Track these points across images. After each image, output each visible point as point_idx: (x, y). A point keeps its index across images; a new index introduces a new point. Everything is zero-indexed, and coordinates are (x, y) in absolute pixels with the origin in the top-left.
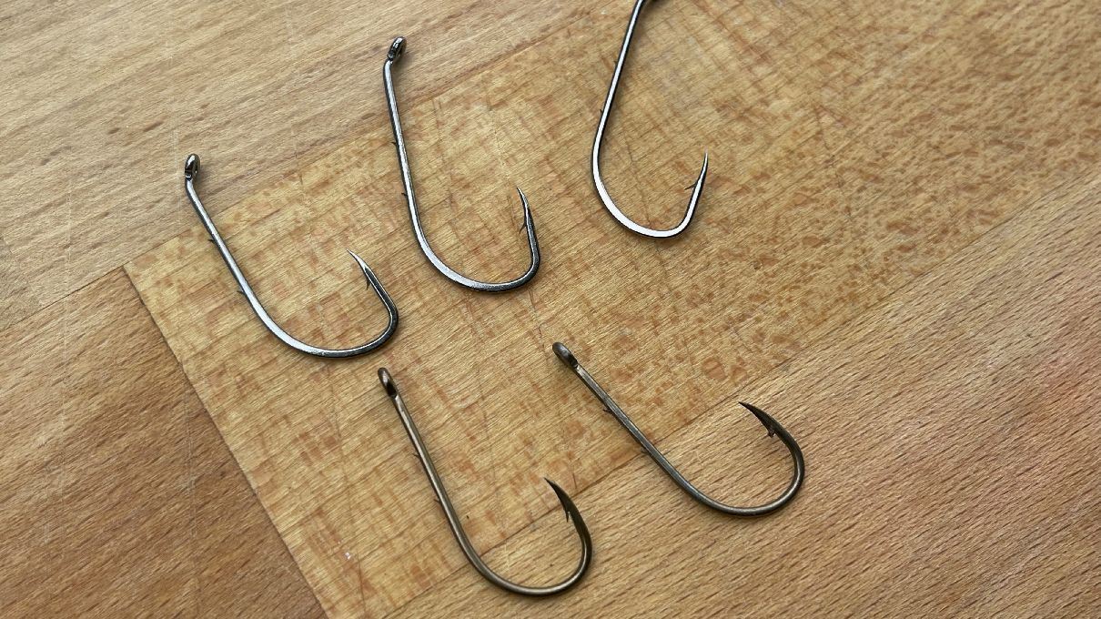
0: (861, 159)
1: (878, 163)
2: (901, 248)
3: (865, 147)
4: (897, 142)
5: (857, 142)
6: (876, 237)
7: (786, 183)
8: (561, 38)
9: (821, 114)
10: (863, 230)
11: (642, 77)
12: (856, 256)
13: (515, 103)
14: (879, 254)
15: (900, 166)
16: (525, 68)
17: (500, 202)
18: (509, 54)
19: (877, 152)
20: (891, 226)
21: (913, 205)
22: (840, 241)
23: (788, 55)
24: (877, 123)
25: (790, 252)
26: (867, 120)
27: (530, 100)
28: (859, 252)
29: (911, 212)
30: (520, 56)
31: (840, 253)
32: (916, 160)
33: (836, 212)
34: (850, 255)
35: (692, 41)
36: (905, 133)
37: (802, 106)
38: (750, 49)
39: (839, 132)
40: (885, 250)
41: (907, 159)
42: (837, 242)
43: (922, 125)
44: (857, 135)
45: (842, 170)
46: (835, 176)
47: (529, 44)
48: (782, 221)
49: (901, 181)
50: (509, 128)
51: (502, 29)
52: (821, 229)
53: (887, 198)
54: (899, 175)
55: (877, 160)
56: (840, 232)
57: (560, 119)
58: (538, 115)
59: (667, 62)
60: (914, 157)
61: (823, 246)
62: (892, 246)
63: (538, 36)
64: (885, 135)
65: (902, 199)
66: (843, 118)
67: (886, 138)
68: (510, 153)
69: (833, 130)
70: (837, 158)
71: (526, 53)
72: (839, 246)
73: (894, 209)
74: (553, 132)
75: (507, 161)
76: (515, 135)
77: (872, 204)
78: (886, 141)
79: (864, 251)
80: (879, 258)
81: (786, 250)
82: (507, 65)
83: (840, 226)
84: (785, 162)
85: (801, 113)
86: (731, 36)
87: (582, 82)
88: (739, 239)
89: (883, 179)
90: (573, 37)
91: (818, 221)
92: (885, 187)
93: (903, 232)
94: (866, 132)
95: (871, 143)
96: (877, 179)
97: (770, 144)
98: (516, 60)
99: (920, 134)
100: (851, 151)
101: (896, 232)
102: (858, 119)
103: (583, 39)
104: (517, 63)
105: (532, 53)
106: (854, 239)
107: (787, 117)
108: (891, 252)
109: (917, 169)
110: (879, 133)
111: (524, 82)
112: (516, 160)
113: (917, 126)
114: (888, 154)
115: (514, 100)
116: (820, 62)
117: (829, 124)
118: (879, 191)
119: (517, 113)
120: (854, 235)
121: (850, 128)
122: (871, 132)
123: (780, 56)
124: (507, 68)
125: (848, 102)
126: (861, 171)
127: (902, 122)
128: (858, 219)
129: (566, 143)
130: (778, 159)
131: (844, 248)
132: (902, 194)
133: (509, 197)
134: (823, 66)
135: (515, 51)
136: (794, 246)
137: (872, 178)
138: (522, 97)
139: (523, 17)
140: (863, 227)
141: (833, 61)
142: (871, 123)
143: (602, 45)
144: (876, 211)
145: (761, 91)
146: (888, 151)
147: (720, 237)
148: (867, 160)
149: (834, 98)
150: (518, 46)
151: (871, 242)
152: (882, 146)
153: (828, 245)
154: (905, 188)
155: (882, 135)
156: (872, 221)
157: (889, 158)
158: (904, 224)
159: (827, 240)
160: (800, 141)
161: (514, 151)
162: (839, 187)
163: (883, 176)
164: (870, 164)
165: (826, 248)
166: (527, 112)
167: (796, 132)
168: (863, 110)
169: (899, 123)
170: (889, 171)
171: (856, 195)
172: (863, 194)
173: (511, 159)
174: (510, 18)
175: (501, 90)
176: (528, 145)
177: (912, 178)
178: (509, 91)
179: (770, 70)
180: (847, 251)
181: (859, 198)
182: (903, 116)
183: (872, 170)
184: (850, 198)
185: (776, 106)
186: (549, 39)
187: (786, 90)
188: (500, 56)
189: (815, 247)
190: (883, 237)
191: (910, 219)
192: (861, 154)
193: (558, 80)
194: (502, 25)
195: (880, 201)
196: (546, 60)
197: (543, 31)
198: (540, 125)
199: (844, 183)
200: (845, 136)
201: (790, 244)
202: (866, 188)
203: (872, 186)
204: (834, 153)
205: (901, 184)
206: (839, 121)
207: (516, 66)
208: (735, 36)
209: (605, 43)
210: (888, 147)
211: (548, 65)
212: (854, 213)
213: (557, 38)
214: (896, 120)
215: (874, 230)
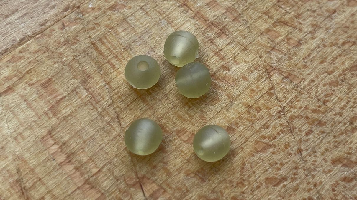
0: (306, 108)
1: (321, 109)
2: (345, 179)
3: (309, 97)
4: (334, 91)
5: (303, 94)
6: (324, 171)
7: (248, 133)
8: (57, 30)
9: (271, 74)
10: (313, 167)
11: (125, 56)
12: (309, 190)
13: (21, 89)
14: (327, 187)
15: (338, 110)
16: (28, 58)
17: (11, 176)
18: (14, 47)
19: (319, 100)
20: (334, 162)
21: (351, 142)
22: (296, 178)
23: (242, 28)
24: (317, 76)
25: (256, 192)
26: (309, 74)
27: (33, 84)
28: (312, 186)
29: (351, 148)
30: (23, 48)
31: (296, 189)
32: (351, 104)
33: (290, 154)
34: (304, 190)
35: (164, 22)
36: (340, 82)
37: (256, 68)
38: (211, 25)
39: (287, 87)
40: (333, 182)
41: (343, 104)
42: (293, 180)
43: (352, 74)
44: (302, 87)
45: (292, 118)
46: (287, 124)
47: (31, 37)
48: (247, 166)
49: (340, 123)
50: (16, 110)
51: (8, 26)
52: (279, 169)
53: (330, 138)
54: (338, 118)
55: (320, 107)
56: (295, 171)
57: (59, 98)
58: (41, 96)
59: (145, 42)
60: (349, 102)
61: (282, 184)
62: (337, 178)
63: (38, 30)
64: (325, 85)
65: (342, 137)
66: (290, 74)
67: (325, 88)
68: (18, 132)
69: (282, 85)
70: (287, 109)
71: (28, 45)
72: (295, 183)
73: (336, 147)
74: (53, 110)
75: (15, 138)
76: (22, 117)
77: (319, 144)
78: (326, 90)
79: (315, 185)
80: (328, 190)
81: (253, 191)
82: (13, 57)
83: (294, 165)
84: (246, 116)
85: (255, 74)
86: (195, 15)
87: (76, 65)
88: (214, 186)
89: (325, 123)
90: (67, 28)
91: (276, 163)
92: (327, 129)
93: (345, 165)
94: (309, 85)
95: (313, 93)
96: (320, 123)
97: (232, 102)
98: (20, 52)
99: (352, 82)
100: (298, 101)
101: (340, 165)
102: (301, 74)
103: (75, 29)
104: (21, 55)
105: (33, 45)
106: (307, 175)
107: (244, 78)
108: (337, 184)
109: (352, 111)
110: (319, 84)
111: (27, 69)
112: (23, 138)
113: (349, 75)
114: (328, 101)
115: (21, 85)
116: (268, 31)
117: (278, 81)
118: (323, 132)
119: (22, 97)
120: (306, 172)
121: (295, 82)
122: (313, 84)
123: (236, 29)
124: (13, 60)
125: (293, 61)
126: (307, 118)
127: (336, 74)
128: (308, 158)
129: (65, 118)
130: (240, 114)
131: (300, 183)
132: (342, 133)
133: (18, 171)
134: (270, 33)
135: (19, 44)
136: (258, 187)
137: (316, 123)
138: (26, 83)
139: (25, 15)
140: (313, 164)
141: (278, 29)
142: (312, 77)
143: (91, 33)
144: (322, 150)
145: (222, 59)
146: (327, 99)
147: (198, 185)
148: (312, 107)
149: (281, 58)
150: (22, 40)
151: (320, 177)
152: (322, 95)
153: (285, 183)
154: (343, 128)
155: (321, 85)
156: (319, 159)
157: (329, 104)
158: (345, 159)
159: (284, 179)
160: (257, 97)
161: (21, 129)
162: (291, 132)
163: (325, 120)
164: (314, 111)
165: (284, 186)
166: (31, 95)
167: (252, 90)
168: (305, 67)
169: (334, 74)
170: (329, 115)
171: (305, 138)
172: (310, 136)
173: (19, 137)
174: (13, 18)
175: (8, 78)
176: (33, 124)
177: (349, 119)
178: (15, 79)
179: (229, 41)
180: (301, 186)
181: (307, 141)
182: (337, 68)
183: (315, 116)
184: (300, 141)
185: (236, 70)
186: (47, 31)
187: (242, 56)
188: (6, 50)
189: (275, 186)
190: (330, 171)
191: (350, 154)
192: (305, 104)
193: (56, 66)
194: (7, 24)
195: (324, 141)
196: (45, 49)
197: (42, 25)
198: (42, 106)
199: (294, 128)
200: (293, 89)
201: (255, 185)
202: (312, 132)
203: (317, 130)
204: (285, 105)
205: (341, 124)
206: (287, 78)
207: (21, 58)
208: (198, 15)
209: (93, 31)
210: (327, 96)
211: (47, 54)
212: (304, 154)
213: (54, 30)
214: (332, 72)
215: (322, 166)
